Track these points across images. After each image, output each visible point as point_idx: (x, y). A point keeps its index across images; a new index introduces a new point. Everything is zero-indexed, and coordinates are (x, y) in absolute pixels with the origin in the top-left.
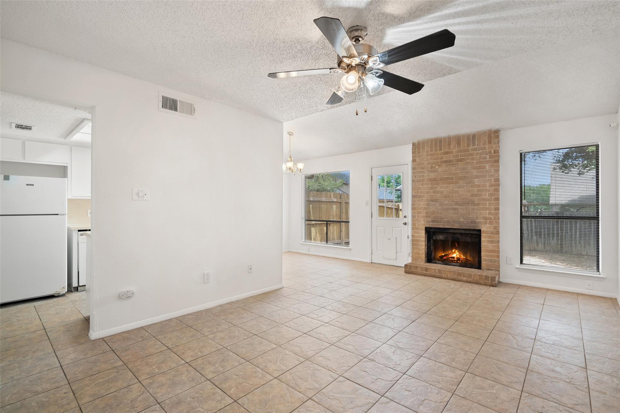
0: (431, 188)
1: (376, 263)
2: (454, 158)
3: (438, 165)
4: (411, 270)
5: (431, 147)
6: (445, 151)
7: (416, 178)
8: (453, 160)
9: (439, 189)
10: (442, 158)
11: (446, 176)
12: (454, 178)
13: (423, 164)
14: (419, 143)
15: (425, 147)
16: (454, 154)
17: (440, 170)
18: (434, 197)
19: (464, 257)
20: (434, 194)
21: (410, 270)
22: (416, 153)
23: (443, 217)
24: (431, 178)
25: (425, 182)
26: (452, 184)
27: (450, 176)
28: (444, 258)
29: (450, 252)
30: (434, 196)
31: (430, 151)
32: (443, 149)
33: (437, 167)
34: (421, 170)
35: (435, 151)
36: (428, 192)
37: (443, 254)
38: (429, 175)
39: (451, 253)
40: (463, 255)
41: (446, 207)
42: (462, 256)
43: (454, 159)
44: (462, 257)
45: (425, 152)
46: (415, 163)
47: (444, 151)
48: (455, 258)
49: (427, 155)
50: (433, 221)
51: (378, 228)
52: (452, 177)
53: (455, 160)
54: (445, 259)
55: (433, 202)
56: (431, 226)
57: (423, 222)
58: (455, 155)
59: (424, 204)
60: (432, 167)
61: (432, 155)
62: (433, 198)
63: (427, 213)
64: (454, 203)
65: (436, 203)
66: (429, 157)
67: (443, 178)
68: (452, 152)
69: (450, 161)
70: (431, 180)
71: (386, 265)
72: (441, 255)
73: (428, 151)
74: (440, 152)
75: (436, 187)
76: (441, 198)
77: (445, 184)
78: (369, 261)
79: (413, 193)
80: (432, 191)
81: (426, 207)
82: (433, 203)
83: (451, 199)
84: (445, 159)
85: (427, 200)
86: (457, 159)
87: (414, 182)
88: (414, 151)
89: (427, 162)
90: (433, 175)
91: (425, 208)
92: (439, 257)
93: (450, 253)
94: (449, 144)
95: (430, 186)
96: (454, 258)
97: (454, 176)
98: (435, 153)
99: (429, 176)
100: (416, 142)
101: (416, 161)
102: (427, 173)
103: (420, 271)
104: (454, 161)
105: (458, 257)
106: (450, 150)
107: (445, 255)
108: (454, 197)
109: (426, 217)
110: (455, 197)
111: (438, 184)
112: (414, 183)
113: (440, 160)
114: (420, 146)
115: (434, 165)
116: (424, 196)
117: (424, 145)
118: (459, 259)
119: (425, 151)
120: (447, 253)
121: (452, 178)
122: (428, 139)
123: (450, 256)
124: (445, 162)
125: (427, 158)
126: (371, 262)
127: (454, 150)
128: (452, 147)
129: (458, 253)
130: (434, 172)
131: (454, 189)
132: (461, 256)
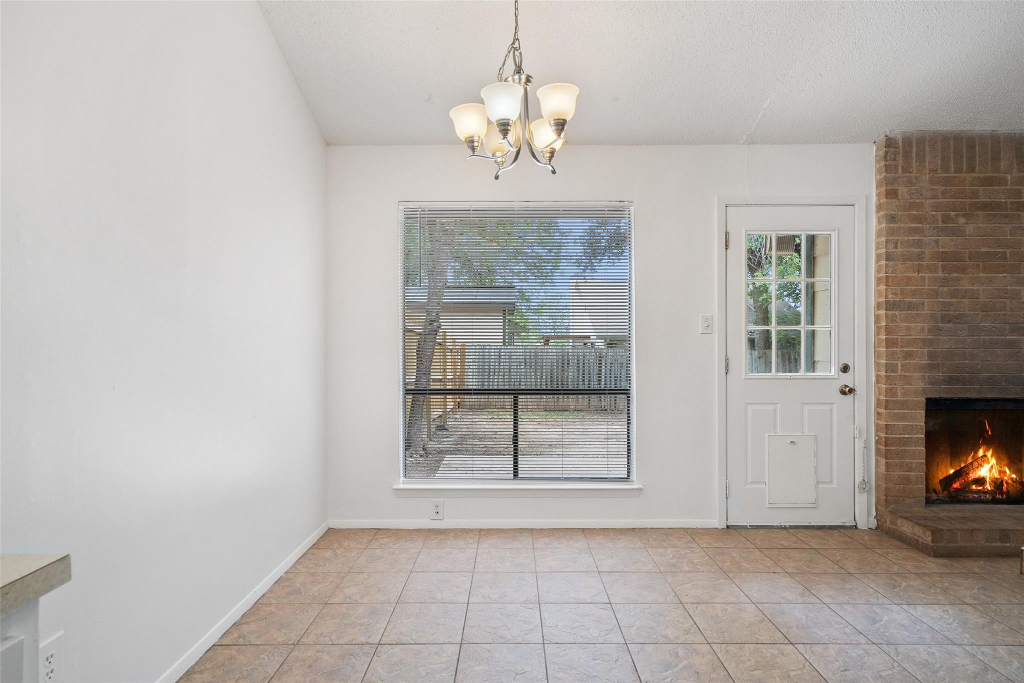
0: (945, 281)
1: (745, 527)
2: (1010, 199)
3: (964, 216)
4: (954, 545)
5: (943, 159)
6: (984, 175)
7: (899, 249)
8: (1006, 202)
9: (966, 285)
10: (975, 195)
11: (987, 250)
12: (1008, 255)
13: (920, 206)
14: (907, 141)
15: (925, 156)
16: (1008, 187)
17: (969, 229)
18: (952, 308)
19: (1014, 476)
20: (953, 300)
21: (949, 545)
22: (897, 172)
23: (979, 366)
24: (943, 252)
25: (925, 263)
26: (1004, 272)
27: (998, 250)
28: (955, 486)
29: (970, 460)
30: (951, 304)
31: (939, 171)
32: (977, 169)
33: (962, 220)
34: (913, 225)
35: (956, 172)
36: (936, 294)
37: (952, 471)
38: (937, 242)
39: (976, 464)
40: (1009, 469)
41: (987, 337)
42: (1008, 472)
43: (1009, 201)
44: (1010, 475)
45: (927, 171)
46: (895, 200)
47: (982, 176)
48: (988, 480)
49: (932, 182)
50: (951, 380)
51: (750, 408)
52: (1005, 253)
53: (1011, 203)
54: (957, 489)
55: (949, 322)
56: (944, 396)
57: (921, 385)
58: (1011, 189)
59: (923, 329)
60: (946, 219)
61: (946, 182)
62: (951, 313)
63: (931, 356)
64: (1007, 327)
65: (960, 326)
66: (940, 188)
67: (977, 252)
68: (1001, 182)
69: (998, 206)
70: (943, 257)
71: (785, 528)
72: (945, 475)
73: (936, 171)
74: (969, 177)
75: (958, 279)
76: (972, 313)
77: (983, 272)
78: (717, 522)
79: (890, 296)
80: (945, 289)
81: (929, 337)
82: (948, 325)
83: (999, 315)
84: (983, 199)
85: (933, 317)
86: (1016, 202)
87: (893, 260)
88: (893, 163)
89: (931, 201)
90: (948, 243)
91: (925, 343)
92: (941, 481)
93: (972, 463)
94: (996, 159)
95: (940, 274)
96: (981, 481)
97: (1008, 251)
98: (956, 177)
99: (938, 246)
100: (900, 138)
101: (900, 197)
102: (932, 236)
103: (983, 542)
104: (1009, 206)
105: (997, 475)
106: (997, 175)
107: (959, 474)
108: (1008, 308)
109: (931, 367)
110: (1011, 310)
111: (963, 270)
112: (891, 263)
113: (969, 200)
114: (911, 152)
115: (952, 214)
116: (923, 304)
117: (924, 150)
118: (998, 484)
119: (927, 167)
120: (963, 465)
121: (1004, 256)
122: (934, 132)
123: (973, 476)
124: (985, 207)
125: (932, 190)
126: (725, 527)
127: (1009, 177)
128: (1003, 165)
129: (993, 461)
130: (953, 234)
131: (1008, 287)
132: (1005, 472)
